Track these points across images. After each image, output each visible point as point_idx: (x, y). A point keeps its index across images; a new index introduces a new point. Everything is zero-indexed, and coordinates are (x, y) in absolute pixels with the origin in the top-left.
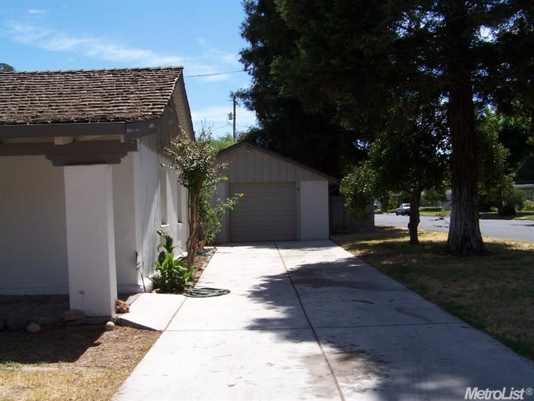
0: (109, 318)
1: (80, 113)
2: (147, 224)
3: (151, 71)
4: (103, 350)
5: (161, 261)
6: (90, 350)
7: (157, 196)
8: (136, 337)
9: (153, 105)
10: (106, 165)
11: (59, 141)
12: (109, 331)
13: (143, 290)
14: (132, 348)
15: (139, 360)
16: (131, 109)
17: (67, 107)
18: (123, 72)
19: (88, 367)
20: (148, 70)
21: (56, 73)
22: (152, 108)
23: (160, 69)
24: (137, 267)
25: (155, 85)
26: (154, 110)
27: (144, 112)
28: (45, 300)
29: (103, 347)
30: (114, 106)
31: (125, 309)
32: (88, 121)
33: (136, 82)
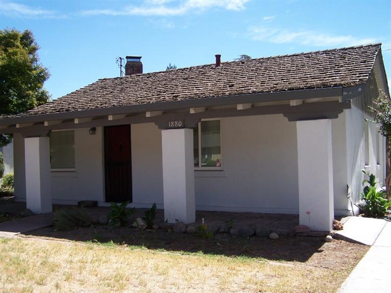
0: (328, 233)
1: (305, 83)
2: (355, 164)
3: (355, 49)
4: (325, 255)
5: (366, 193)
6: (316, 254)
7: (362, 144)
8: (349, 248)
9: (360, 74)
10: (328, 120)
11: (293, 103)
12: (328, 242)
13: (352, 214)
14: (347, 257)
15: (354, 265)
16: (342, 78)
17: (295, 80)
18: (333, 51)
19: (316, 267)
20: (352, 48)
21: (285, 56)
22: (359, 77)
23: (362, 47)
24: (348, 196)
25: (360, 59)
26: (360, 78)
27: (353, 79)
28: (280, 217)
29: (325, 254)
30: (329, 77)
31: (340, 227)
32: (314, 88)
33: (344, 58)
